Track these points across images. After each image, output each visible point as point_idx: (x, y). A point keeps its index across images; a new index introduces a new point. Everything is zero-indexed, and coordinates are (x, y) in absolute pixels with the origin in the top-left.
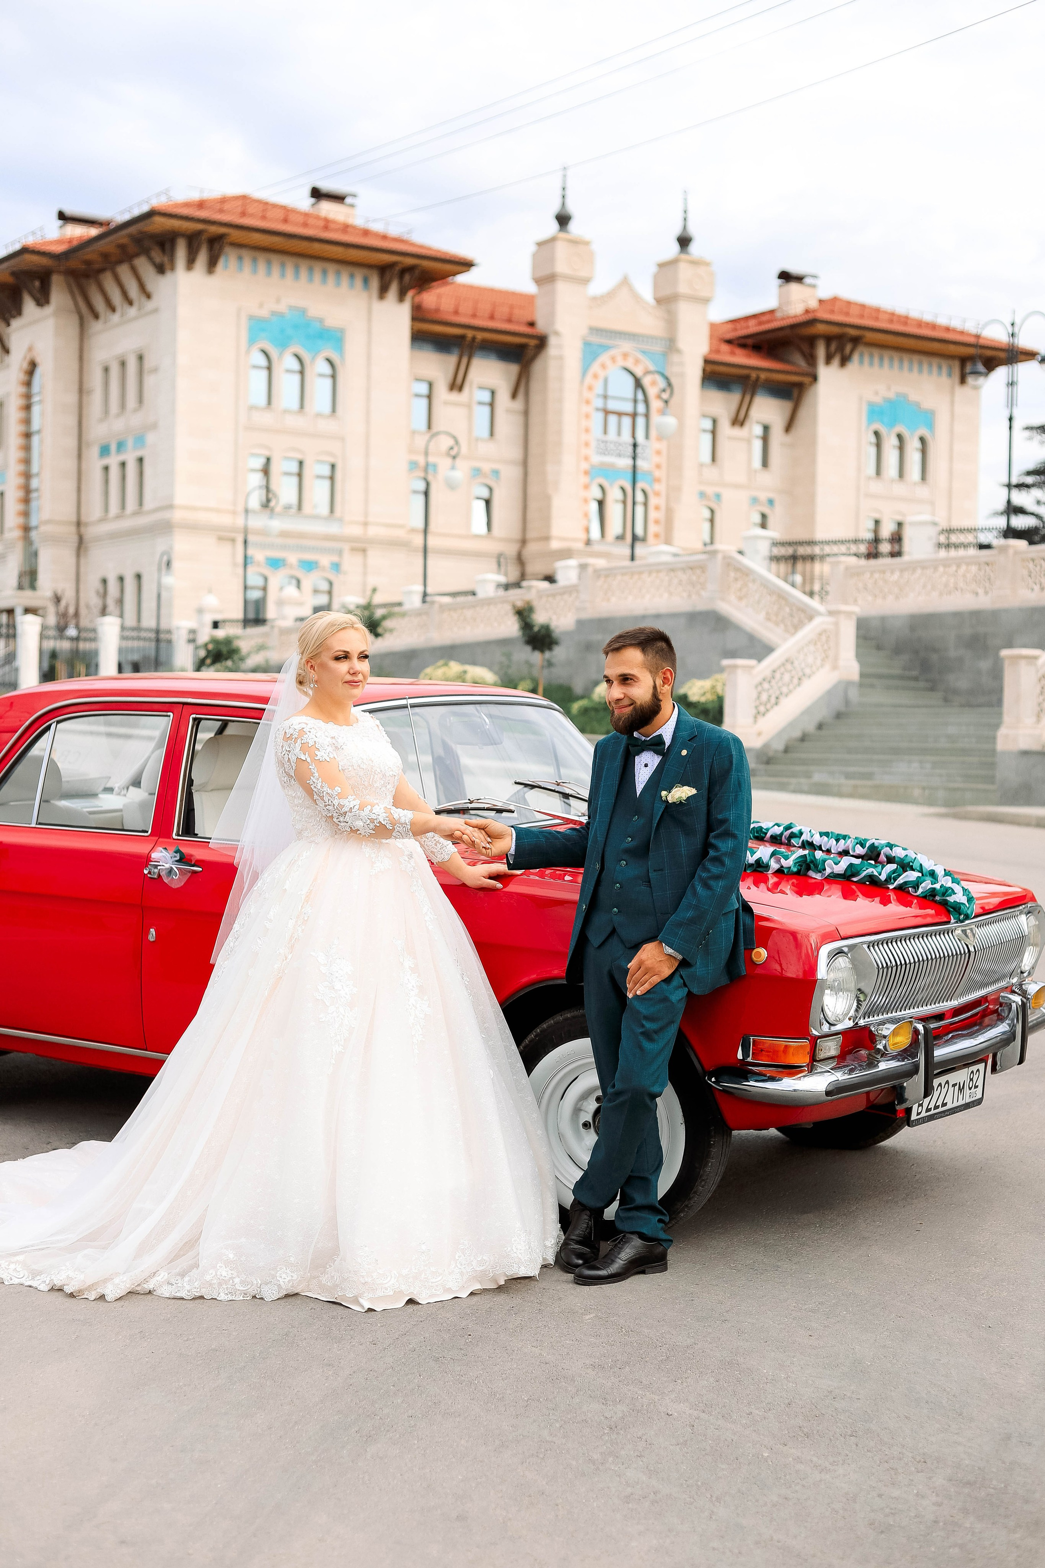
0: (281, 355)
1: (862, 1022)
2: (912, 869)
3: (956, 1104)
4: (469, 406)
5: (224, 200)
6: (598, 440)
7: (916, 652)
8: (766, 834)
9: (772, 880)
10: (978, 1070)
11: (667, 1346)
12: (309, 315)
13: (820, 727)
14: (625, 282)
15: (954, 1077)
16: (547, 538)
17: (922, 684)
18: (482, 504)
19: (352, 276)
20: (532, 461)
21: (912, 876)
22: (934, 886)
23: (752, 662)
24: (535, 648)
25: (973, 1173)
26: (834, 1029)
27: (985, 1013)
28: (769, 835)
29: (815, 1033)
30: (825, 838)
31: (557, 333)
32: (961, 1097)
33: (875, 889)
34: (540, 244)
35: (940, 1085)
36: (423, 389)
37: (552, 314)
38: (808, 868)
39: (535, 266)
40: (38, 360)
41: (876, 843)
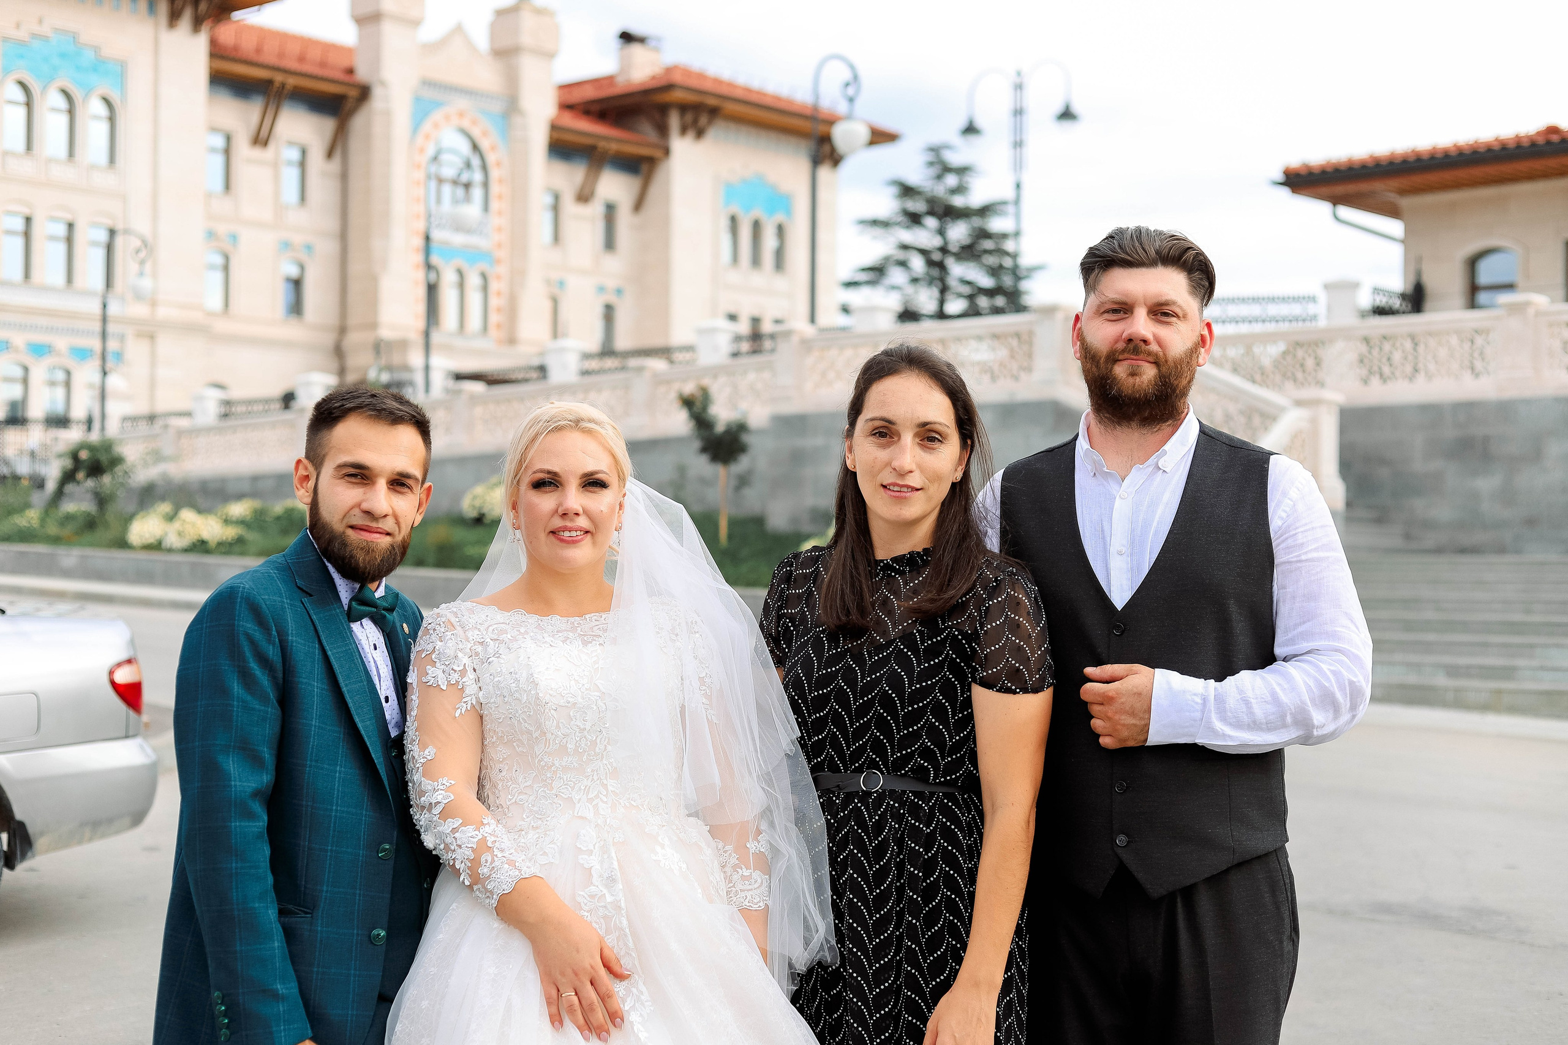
0: (45, 89)
4: (276, 165)
12: (81, 41)
14: (459, 29)
16: (373, 326)
18: (290, 285)
20: (354, 234)
31: (383, 84)
36: (219, 142)
37: (376, 61)
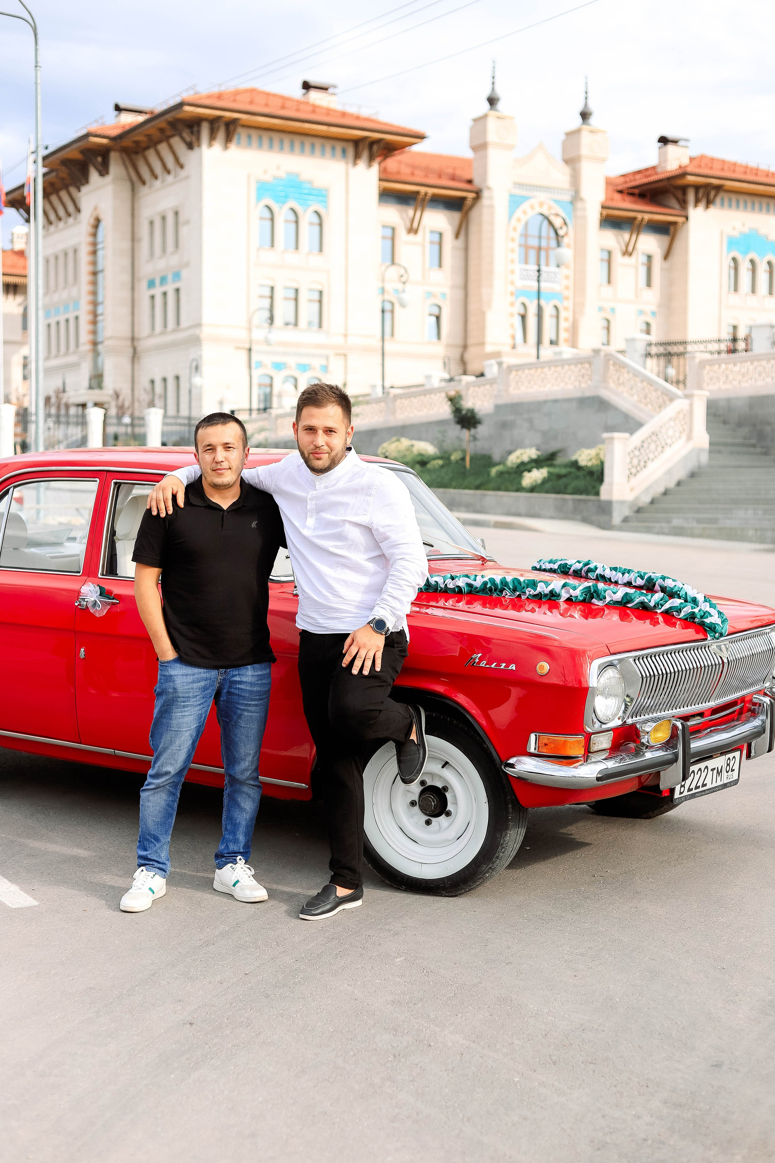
0: (280, 209)
1: (630, 721)
2: (679, 598)
3: (715, 785)
4: (422, 244)
5: (237, 93)
6: (521, 269)
7: (754, 425)
8: (570, 569)
9: (563, 606)
10: (734, 757)
11: (457, 985)
12: (301, 178)
13: (679, 484)
14: (540, 145)
15: (711, 764)
16: (482, 344)
17: (758, 450)
18: (434, 319)
19: (333, 148)
20: (472, 286)
21: (676, 602)
22: (693, 610)
23: (626, 435)
24: (463, 427)
25: (736, 838)
26: (604, 726)
27: (741, 712)
28: (572, 570)
29: (589, 730)
30: (614, 572)
31: (489, 188)
32: (719, 779)
33: (645, 612)
34: (475, 120)
35: (700, 769)
36: (387, 233)
37: (484, 174)
38: (592, 598)
39: (472, 137)
40: (101, 217)
41: (653, 576)
